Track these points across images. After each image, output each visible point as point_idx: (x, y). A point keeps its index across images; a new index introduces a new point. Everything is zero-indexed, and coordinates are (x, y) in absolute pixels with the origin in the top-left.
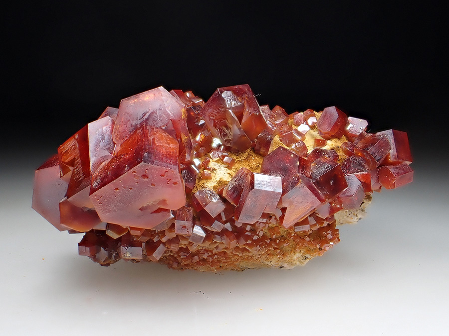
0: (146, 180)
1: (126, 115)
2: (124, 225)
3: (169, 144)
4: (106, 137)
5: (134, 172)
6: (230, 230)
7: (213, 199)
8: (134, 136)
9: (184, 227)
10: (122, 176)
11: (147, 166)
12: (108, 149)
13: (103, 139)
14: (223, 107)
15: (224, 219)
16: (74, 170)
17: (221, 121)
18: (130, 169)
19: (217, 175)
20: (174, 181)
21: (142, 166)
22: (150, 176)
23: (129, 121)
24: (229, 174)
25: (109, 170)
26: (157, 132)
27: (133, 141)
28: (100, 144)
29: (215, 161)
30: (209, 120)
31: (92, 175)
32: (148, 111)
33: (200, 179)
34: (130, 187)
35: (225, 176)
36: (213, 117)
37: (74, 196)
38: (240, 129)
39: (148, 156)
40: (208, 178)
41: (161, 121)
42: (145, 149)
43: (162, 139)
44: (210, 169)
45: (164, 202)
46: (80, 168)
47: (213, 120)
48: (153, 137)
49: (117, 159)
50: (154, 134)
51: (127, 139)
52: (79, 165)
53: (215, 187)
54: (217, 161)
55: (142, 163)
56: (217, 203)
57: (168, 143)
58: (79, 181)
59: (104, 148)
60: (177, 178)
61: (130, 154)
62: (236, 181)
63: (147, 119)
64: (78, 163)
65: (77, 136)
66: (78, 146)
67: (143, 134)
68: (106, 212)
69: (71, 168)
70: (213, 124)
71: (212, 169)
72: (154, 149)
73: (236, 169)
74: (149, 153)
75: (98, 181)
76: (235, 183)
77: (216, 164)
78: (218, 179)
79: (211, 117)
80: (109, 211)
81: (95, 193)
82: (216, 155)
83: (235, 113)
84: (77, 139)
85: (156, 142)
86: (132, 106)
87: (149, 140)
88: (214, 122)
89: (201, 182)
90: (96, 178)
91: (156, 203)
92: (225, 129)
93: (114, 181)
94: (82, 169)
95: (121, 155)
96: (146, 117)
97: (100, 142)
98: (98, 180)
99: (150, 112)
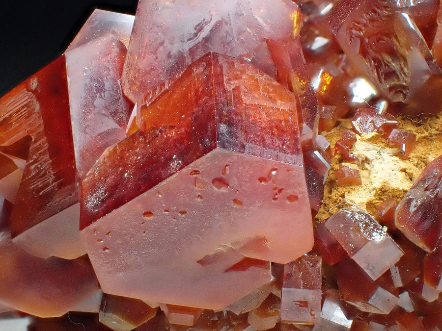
0: (224, 190)
1: (155, 29)
2: (152, 300)
3: (274, 101)
4: (108, 85)
5: (196, 172)
6: (409, 308)
7: (374, 234)
8: (186, 82)
9: (304, 304)
10: (164, 183)
11: (228, 156)
12: (114, 114)
13: (100, 89)
14: (385, 7)
15: (398, 283)
16: (28, 167)
17: (378, 40)
18: (186, 164)
19: (373, 174)
20: (290, 192)
21: (215, 157)
22: (234, 182)
23: (162, 44)
24: (404, 170)
25: (125, 166)
26: (243, 72)
27: (185, 96)
28: (95, 104)
29: (369, 140)
30: (348, 38)
31: (80, 180)
32: (208, 18)
33: (332, 184)
34: (183, 210)
35: (393, 177)
36: (360, 30)
37: (28, 230)
38: (428, 59)
39: (230, 133)
40: (353, 181)
41: (242, 42)
42: (221, 115)
43: (257, 88)
44: (357, 159)
45: (259, 243)
46: (46, 161)
47: (360, 37)
48: (234, 84)
49: (145, 138)
50: (237, 77)
51: (166, 91)
52: (44, 154)
53: (370, 205)
54: (372, 140)
55: (218, 149)
56: (384, 243)
57: (271, 98)
58: (44, 195)
59: (104, 112)
60: (299, 185)
61: (179, 128)
62: (426, 189)
63: (207, 40)
64: (37, 149)
65: (34, 83)
66: (37, 107)
67: (209, 76)
68: (118, 270)
69: (20, 163)
70: (358, 49)
71: (360, 159)
72: (240, 114)
73: (420, 158)
74: (230, 123)
75: (99, 193)
76: (427, 193)
77: (371, 146)
78: (378, 185)
79: (354, 31)
80: (125, 268)
81: (94, 225)
82: (369, 123)
83: (416, 20)
84: (34, 92)
85: (243, 97)
86: (167, 7)
87: (225, 91)
88: (362, 41)
89: (334, 192)
90: (93, 188)
91: (237, 247)
92: (388, 58)
93: (145, 194)
94: (52, 164)
95: (154, 129)
96: (203, 35)
97: (94, 98)
98: (101, 192)
99: (213, 22)
